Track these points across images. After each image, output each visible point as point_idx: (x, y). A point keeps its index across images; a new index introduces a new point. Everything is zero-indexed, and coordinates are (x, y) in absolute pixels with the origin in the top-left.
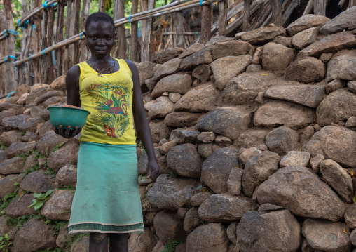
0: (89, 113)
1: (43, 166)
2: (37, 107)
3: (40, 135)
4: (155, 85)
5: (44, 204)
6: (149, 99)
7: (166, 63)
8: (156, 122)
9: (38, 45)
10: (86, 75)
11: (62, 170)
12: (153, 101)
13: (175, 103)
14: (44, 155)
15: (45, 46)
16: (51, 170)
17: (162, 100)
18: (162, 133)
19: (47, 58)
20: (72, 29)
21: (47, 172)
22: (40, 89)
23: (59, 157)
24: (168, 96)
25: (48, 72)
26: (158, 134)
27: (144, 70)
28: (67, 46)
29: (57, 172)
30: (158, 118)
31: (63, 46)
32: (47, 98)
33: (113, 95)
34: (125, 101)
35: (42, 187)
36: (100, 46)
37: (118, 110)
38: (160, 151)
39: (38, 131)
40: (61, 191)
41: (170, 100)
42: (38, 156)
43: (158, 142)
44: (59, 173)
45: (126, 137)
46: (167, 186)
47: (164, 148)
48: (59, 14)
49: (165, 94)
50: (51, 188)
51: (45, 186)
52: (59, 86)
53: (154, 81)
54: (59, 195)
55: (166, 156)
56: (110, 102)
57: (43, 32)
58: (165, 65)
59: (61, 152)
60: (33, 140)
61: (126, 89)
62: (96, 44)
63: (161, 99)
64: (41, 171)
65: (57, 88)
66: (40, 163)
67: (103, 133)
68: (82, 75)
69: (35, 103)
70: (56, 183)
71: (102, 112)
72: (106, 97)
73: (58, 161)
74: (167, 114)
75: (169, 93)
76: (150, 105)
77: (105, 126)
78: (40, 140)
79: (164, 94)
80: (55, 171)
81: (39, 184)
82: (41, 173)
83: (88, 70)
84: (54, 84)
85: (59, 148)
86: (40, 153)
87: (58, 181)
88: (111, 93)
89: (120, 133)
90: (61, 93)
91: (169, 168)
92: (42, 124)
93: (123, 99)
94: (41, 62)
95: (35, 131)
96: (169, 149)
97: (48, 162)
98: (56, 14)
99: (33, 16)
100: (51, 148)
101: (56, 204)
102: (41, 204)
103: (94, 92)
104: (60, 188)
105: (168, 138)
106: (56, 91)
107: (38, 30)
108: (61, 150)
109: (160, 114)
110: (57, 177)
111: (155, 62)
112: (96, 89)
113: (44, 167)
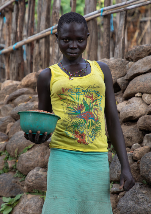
0: (59, 118)
1: (12, 168)
2: (7, 106)
3: (10, 136)
4: (128, 84)
5: (13, 209)
6: (121, 99)
7: (140, 61)
8: (128, 125)
9: (9, 39)
10: (57, 79)
11: (31, 173)
12: (125, 102)
13: (148, 105)
14: (13, 157)
15: (16, 40)
16: (20, 172)
17: (135, 101)
18: (135, 138)
19: (18, 53)
20: (43, 23)
21: (17, 175)
22: (10, 86)
23: (28, 160)
24: (141, 97)
25: (18, 68)
26: (130, 138)
27: (116, 68)
28: (38, 40)
29: (26, 176)
30: (131, 120)
31: (33, 41)
32: (17, 96)
33: (84, 99)
34: (96, 105)
35: (11, 190)
36: (72, 49)
37: (89, 115)
38: (132, 157)
39: (7, 131)
40: (30, 196)
41: (143, 102)
42: (8, 158)
43: (130, 147)
44: (28, 177)
45: (97, 143)
46: (139, 196)
47: (136, 154)
48: (30, 6)
49: (138, 95)
50: (21, 192)
51: (14, 190)
52: (29, 83)
53: (127, 80)
54: (28, 200)
55: (139, 163)
56: (80, 108)
57: (13, 25)
58: (139, 63)
59: (30, 154)
60: (2, 141)
61: (98, 93)
62: (68, 47)
63: (133, 100)
64: (10, 174)
65: (27, 86)
66: (10, 166)
67: (74, 139)
68: (53, 78)
69: (5, 101)
70: (25, 188)
71: (72, 117)
72: (77, 102)
73: (27, 164)
74: (140, 116)
75: (142, 93)
76: (122, 106)
77: (76, 132)
78: (9, 142)
79: (136, 95)
80: (24, 174)
81: (8, 188)
82: (10, 176)
83: (59, 73)
84: (24, 81)
85: (29, 149)
86: (9, 155)
87: (27, 185)
88: (82, 97)
89: (91, 139)
90: (31, 91)
91: (142, 176)
92: (12, 124)
93: (94, 103)
94: (12, 57)
95: (5, 131)
96: (142, 155)
97: (17, 165)
98: (27, 6)
99: (4, 9)
100: (21, 150)
101: (25, 209)
102: (10, 209)
103: (65, 97)
104: (29, 193)
105: (141, 143)
106: (26, 89)
107: (9, 23)
108: (30, 152)
109: (132, 117)
110: (26, 181)
111: (128, 59)
112: (66, 93)
113: (13, 170)
